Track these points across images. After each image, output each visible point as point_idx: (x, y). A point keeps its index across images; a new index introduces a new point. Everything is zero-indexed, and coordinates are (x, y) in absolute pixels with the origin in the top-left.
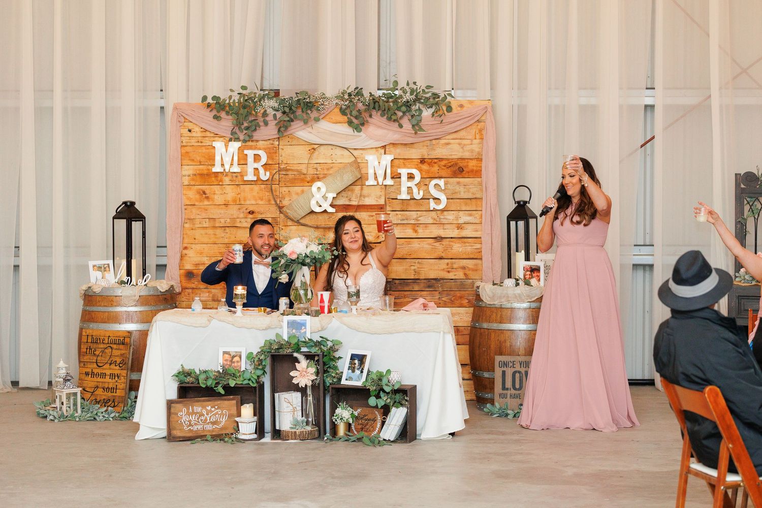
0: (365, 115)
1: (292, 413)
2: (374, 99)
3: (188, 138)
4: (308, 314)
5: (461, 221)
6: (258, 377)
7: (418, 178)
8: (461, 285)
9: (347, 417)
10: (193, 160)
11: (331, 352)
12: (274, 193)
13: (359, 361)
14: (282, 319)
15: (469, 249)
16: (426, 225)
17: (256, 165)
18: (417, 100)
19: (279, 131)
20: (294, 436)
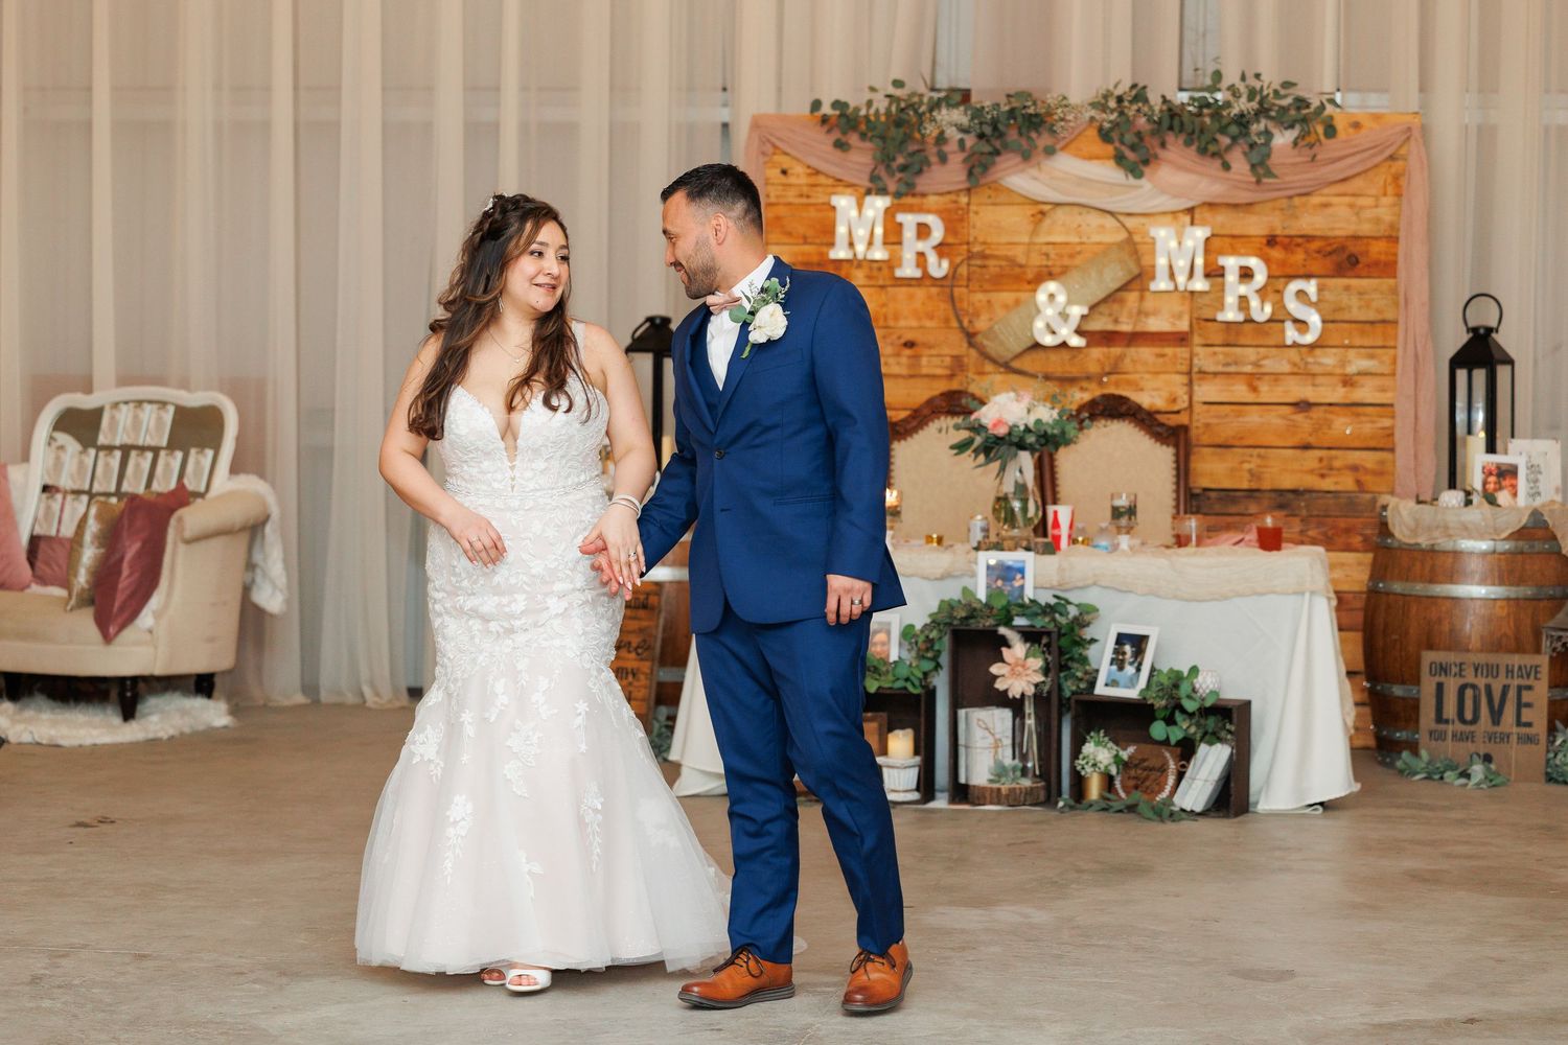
0: (1152, 143)
1: (993, 751)
2: (1170, 110)
3: (780, 188)
4: (1028, 549)
5: (1351, 369)
6: (926, 674)
7: (1260, 278)
8: (1348, 504)
9: (1106, 762)
10: (789, 234)
11: (1076, 628)
12: (958, 305)
13: (1132, 647)
14: (976, 559)
15: (1367, 428)
16: (1276, 377)
17: (921, 246)
18: (1263, 111)
19: (970, 174)
20: (996, 797)
